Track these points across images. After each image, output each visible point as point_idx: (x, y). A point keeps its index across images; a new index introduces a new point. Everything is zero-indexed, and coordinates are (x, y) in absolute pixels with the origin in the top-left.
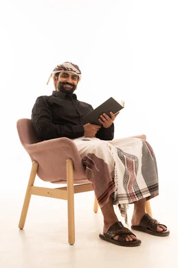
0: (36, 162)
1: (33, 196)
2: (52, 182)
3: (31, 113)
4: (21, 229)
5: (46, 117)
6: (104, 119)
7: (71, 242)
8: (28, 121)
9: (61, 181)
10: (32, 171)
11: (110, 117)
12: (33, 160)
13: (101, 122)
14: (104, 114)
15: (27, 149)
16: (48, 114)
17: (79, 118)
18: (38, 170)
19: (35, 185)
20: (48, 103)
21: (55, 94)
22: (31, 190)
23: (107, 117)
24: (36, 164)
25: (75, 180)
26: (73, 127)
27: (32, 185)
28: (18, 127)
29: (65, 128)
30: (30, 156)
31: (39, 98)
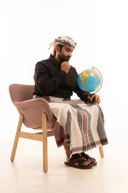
0: (22, 115)
1: (20, 139)
2: (34, 129)
4: (12, 161)
7: (45, 170)
9: (39, 128)
12: (20, 113)
15: (16, 105)
18: (23, 120)
19: (22, 130)
22: (19, 134)
24: (22, 117)
25: (48, 128)
27: (20, 131)
30: (19, 110)
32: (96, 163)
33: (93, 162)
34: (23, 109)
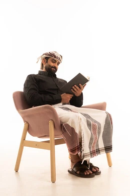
0: (27, 123)
1: (25, 148)
2: (39, 137)
3: (23, 87)
4: (17, 171)
5: (34, 89)
6: (75, 89)
7: (53, 181)
8: (21, 93)
9: (45, 136)
10: (24, 129)
11: (80, 88)
12: (25, 121)
13: (73, 92)
14: (75, 86)
15: (21, 113)
16: (35, 87)
17: (58, 90)
18: (28, 129)
19: (26, 139)
20: (36, 79)
21: (40, 72)
22: (24, 142)
23: (78, 88)
24: (27, 125)
25: (55, 136)
26: (54, 96)
27: (24, 140)
28: (14, 97)
29: (48, 97)
31: (28, 76)
32: (100, 172)
33: (97, 171)
34: (29, 116)
